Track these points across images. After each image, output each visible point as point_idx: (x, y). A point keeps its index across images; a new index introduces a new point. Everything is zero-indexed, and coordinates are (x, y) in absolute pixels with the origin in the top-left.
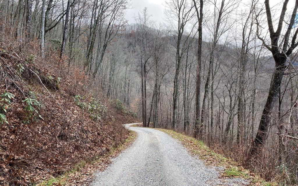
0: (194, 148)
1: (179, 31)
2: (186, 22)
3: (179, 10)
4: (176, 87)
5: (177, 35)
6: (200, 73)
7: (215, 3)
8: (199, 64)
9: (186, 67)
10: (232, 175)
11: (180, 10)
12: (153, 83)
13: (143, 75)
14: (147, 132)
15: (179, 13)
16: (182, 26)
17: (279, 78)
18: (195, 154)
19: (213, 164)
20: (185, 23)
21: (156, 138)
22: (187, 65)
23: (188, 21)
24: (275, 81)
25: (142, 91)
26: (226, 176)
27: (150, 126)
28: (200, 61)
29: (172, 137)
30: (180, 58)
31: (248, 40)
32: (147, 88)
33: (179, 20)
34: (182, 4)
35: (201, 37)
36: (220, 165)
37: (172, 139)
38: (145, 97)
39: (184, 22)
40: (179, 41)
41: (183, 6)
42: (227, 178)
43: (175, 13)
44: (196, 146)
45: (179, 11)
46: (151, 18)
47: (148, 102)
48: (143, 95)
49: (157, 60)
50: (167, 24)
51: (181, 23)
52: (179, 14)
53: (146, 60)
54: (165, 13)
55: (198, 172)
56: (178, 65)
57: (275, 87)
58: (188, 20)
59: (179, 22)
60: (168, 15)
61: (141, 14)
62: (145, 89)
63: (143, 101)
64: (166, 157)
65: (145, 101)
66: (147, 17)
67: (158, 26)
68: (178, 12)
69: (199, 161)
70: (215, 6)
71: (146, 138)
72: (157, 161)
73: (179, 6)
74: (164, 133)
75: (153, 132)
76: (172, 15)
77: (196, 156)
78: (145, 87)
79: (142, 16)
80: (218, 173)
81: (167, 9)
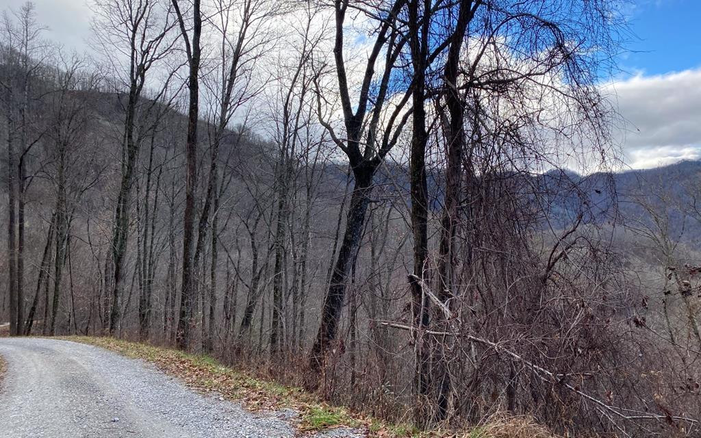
0: (197, 375)
1: (134, 82)
2: (151, 61)
3: (132, 28)
4: (122, 221)
5: (128, 90)
6: (193, 190)
7: (225, 31)
8: (191, 169)
9: (149, 174)
10: (325, 425)
11: (135, 27)
12: (48, 211)
13: (16, 186)
14: (35, 349)
15: (134, 36)
16: (140, 71)
17: (361, 208)
18: (208, 390)
19: (266, 407)
20: (148, 63)
21: (72, 362)
22: (150, 167)
23: (155, 59)
24: (354, 214)
25: (11, 231)
26: (311, 430)
27: (32, 331)
28: (194, 162)
29: (122, 353)
30: (136, 148)
31: (297, 125)
32: (26, 224)
33: (133, 54)
34: (140, 15)
35: (197, 105)
36: (285, 407)
37: (126, 361)
38: (21, 250)
39: (146, 62)
40: (132, 106)
41: (143, 21)
42: (313, 432)
43: (121, 34)
44: (200, 370)
45: (134, 32)
46: (44, 35)
47: (31, 262)
48: (12, 246)
49: (63, 147)
50: (100, 58)
51: (139, 61)
52: (133, 39)
53: (28, 146)
54: (94, 30)
55: (241, 432)
56: (130, 168)
57: (355, 226)
58: (157, 58)
59: (133, 59)
60: (103, 37)
61: (11, 16)
62: (21, 228)
63: (12, 261)
64: (133, 408)
65: (20, 262)
66: (31, 29)
67: (69, 59)
68: (131, 34)
69: (229, 405)
70: (224, 37)
71: (40, 365)
72: (114, 424)
73: (134, 20)
74: (92, 346)
75: (55, 347)
76: (114, 38)
77: (214, 395)
78: (21, 220)
79: (17, 24)
80: (287, 425)
81: (99, 18)
